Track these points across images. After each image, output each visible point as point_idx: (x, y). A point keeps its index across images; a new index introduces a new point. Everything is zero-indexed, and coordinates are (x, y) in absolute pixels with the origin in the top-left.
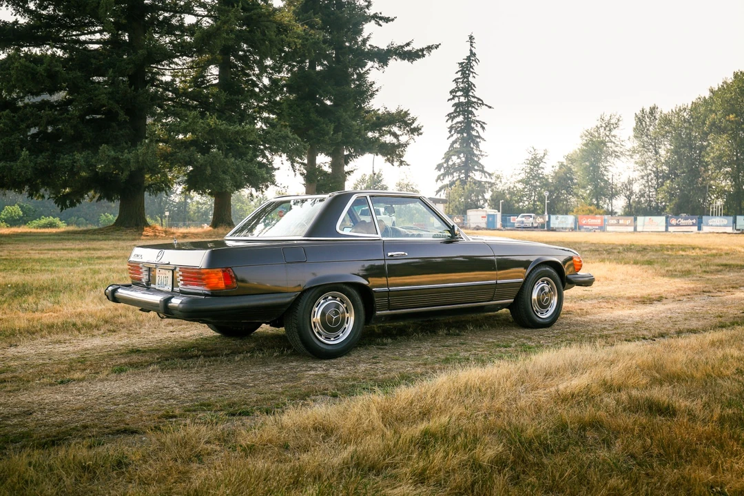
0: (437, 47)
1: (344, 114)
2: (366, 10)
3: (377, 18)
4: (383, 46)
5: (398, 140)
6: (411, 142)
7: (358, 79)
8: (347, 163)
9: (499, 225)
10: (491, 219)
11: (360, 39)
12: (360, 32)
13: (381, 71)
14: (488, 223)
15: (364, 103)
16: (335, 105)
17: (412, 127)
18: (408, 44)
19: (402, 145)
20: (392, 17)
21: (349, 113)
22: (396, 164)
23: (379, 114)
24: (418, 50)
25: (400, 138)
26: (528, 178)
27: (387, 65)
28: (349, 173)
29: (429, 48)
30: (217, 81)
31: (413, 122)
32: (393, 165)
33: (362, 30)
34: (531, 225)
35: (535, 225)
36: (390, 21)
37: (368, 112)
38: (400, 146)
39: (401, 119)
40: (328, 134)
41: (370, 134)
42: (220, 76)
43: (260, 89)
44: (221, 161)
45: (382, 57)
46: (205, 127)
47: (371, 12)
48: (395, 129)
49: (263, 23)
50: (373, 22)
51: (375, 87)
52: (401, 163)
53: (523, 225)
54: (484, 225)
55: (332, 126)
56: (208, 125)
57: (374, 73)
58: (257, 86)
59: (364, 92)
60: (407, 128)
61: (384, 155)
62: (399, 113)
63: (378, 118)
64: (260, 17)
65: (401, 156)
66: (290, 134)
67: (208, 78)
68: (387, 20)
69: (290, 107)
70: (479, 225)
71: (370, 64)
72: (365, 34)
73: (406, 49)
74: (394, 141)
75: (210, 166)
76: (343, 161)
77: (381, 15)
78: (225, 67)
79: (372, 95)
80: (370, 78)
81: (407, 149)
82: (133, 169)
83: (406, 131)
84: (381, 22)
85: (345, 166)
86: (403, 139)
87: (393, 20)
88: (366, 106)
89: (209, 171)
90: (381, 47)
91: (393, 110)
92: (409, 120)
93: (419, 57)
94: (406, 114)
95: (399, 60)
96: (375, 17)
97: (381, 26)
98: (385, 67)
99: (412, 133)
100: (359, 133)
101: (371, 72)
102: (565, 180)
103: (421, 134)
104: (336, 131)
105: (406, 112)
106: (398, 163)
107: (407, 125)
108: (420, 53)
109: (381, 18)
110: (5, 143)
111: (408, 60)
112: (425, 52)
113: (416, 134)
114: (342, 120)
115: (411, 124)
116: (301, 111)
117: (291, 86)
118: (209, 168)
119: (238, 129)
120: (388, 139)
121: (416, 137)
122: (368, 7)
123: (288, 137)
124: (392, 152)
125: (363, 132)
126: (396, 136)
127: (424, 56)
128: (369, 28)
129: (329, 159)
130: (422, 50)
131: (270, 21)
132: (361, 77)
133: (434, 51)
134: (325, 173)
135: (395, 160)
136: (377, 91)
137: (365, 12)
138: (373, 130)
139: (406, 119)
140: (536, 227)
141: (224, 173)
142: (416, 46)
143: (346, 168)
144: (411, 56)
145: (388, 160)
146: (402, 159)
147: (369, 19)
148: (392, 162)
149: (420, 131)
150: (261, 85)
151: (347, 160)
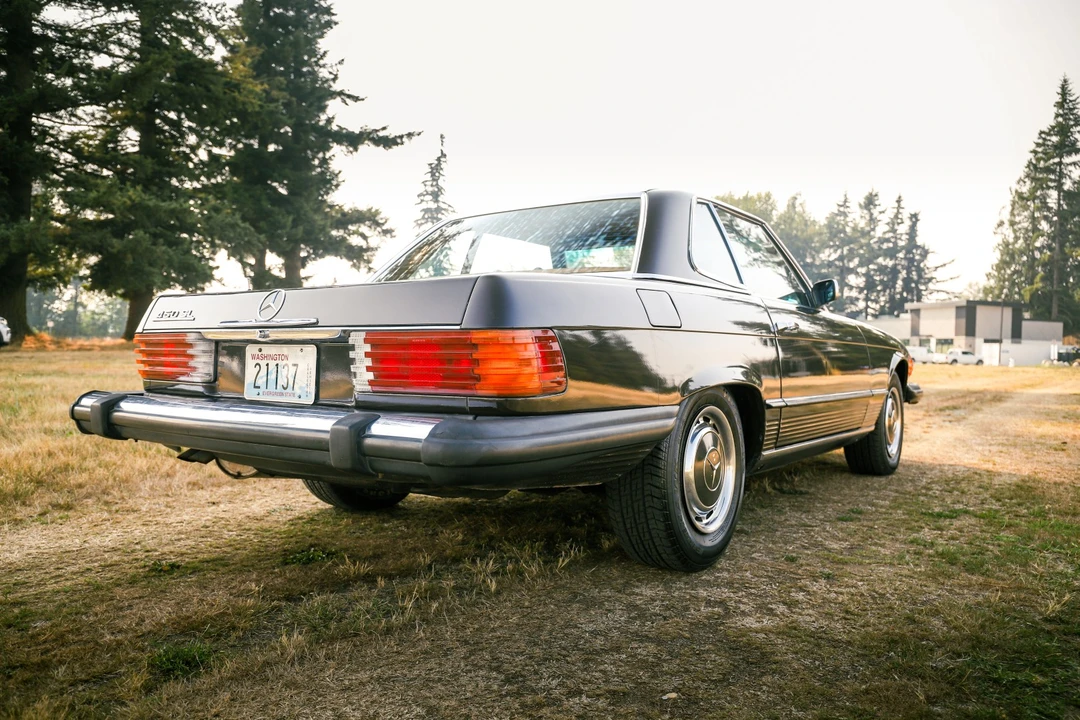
0: (419, 134)
1: (305, 205)
2: (331, 83)
4: (354, 129)
5: (367, 242)
7: (320, 166)
8: (303, 266)
11: (324, 117)
12: (323, 109)
15: (327, 194)
16: (291, 192)
17: (384, 228)
18: (384, 128)
19: (372, 249)
20: (361, 97)
21: (311, 204)
22: (363, 270)
23: (344, 211)
24: (395, 136)
25: (369, 240)
27: (356, 149)
29: (410, 135)
30: (137, 149)
31: (385, 222)
32: (359, 271)
33: (326, 107)
36: (359, 100)
37: (332, 207)
38: (368, 249)
39: (370, 218)
40: (284, 227)
41: (334, 233)
42: (141, 143)
43: (195, 164)
44: (147, 249)
45: (353, 140)
46: (125, 203)
47: (337, 87)
48: (364, 229)
50: (339, 99)
51: (340, 177)
55: (291, 218)
56: (130, 198)
58: (191, 160)
59: (327, 181)
60: (379, 229)
61: (350, 258)
62: (368, 212)
63: (344, 214)
65: (369, 262)
66: (240, 222)
67: (123, 143)
68: (356, 99)
71: (336, 148)
72: (330, 112)
73: (381, 134)
74: (363, 243)
75: (132, 254)
76: (299, 264)
77: (349, 93)
78: (148, 130)
79: (336, 187)
80: (334, 166)
81: (376, 253)
83: (376, 233)
84: (348, 100)
85: (301, 270)
86: (373, 242)
87: (363, 100)
88: (329, 199)
89: (129, 260)
90: (351, 130)
91: (362, 207)
92: (380, 219)
93: (397, 144)
94: (377, 213)
95: (372, 146)
96: (341, 93)
97: (348, 105)
98: (355, 152)
99: (384, 235)
100: (323, 229)
101: (336, 159)
103: (395, 237)
104: (295, 224)
105: (377, 211)
106: (366, 270)
107: (378, 224)
108: (399, 141)
109: (349, 96)
111: (384, 147)
112: (404, 140)
113: (389, 235)
114: (302, 212)
115: (383, 224)
116: (251, 196)
117: (233, 165)
120: (355, 241)
121: (388, 239)
122: (334, 80)
123: (238, 225)
124: (359, 257)
125: (326, 229)
126: (365, 237)
127: (402, 143)
128: (334, 107)
129: (281, 261)
130: (401, 137)
132: (324, 162)
133: (415, 139)
134: (277, 278)
135: (363, 266)
136: (342, 182)
137: (331, 86)
138: (337, 228)
142: (391, 133)
143: (303, 273)
144: (388, 142)
145: (354, 265)
146: (371, 265)
147: (334, 95)
148: (358, 268)
149: (394, 234)
150: (196, 160)
151: (304, 262)
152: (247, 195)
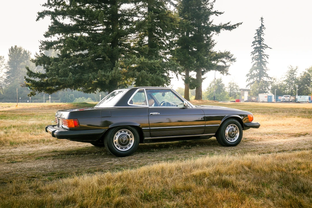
0: (241, 24)
1: (200, 54)
2: (211, 10)
3: (216, 13)
4: (218, 25)
5: (225, 64)
6: (231, 65)
7: (207, 39)
8: (203, 74)
9: (273, 100)
10: (269, 98)
11: (208, 22)
12: (208, 19)
13: (217, 35)
14: (268, 100)
16: (198, 50)
17: (232, 58)
18: (228, 23)
19: (227, 66)
20: (222, 12)
21: (202, 53)
22: (225, 74)
23: (217, 54)
24: (233, 26)
25: (226, 63)
26: (289, 79)
28: (203, 79)
29: (238, 24)
30: (147, 43)
31: (232, 56)
32: (223, 75)
33: (209, 18)
34: (288, 100)
35: (290, 100)
36: (221, 14)
37: (212, 53)
38: (226, 67)
39: (226, 55)
40: (193, 62)
41: (213, 62)
42: (149, 41)
43: (165, 45)
44: (145, 75)
45: (217, 29)
46: (139, 62)
47: (213, 10)
48: (224, 60)
49: (165, 18)
50: (214, 15)
51: (215, 42)
52: (227, 74)
53: (284, 100)
54: (266, 101)
55: (196, 59)
56: (141, 61)
57: (214, 36)
58: (164, 44)
59: (209, 44)
60: (229, 59)
61: (219, 71)
62: (225, 53)
63: (216, 55)
64: (162, 16)
65: (227, 71)
67: (144, 41)
68: (220, 13)
69: (178, 52)
70: (264, 101)
71: (212, 32)
72: (210, 20)
73: (228, 25)
74: (224, 64)
75: (141, 77)
76: (201, 74)
77: (218, 12)
78: (151, 37)
79: (213, 46)
80: (212, 39)
81: (229, 68)
82: (110, 79)
83: (229, 60)
84: (218, 14)
85: (202, 76)
86: (228, 64)
87: (223, 13)
88: (211, 50)
91: (223, 52)
92: (230, 55)
93: (234, 28)
94: (229, 53)
95: (225, 30)
96: (215, 12)
97: (218, 16)
98: (219, 33)
99: (232, 61)
100: (207, 62)
101: (213, 36)
102: (306, 80)
103: (236, 61)
104: (197, 61)
105: (229, 52)
106: (226, 74)
107: (229, 57)
108: (234, 27)
109: (218, 13)
110: (64, 70)
111: (229, 30)
112: (236, 26)
113: (233, 61)
115: (231, 57)
116: (182, 53)
117: (179, 43)
118: (140, 78)
119: (152, 62)
120: (220, 64)
121: (233, 62)
122: (211, 8)
123: (174, 64)
124: (222, 69)
125: (209, 61)
126: (224, 62)
127: (236, 28)
128: (212, 18)
129: (195, 73)
130: (235, 25)
131: (167, 17)
133: (240, 25)
134: (193, 79)
135: (224, 73)
136: (216, 43)
137: (210, 11)
138: (214, 60)
139: (229, 55)
140: (291, 101)
141: (147, 80)
142: (232, 24)
143: (203, 77)
144: (230, 28)
145: (221, 73)
146: (228, 72)
147: (212, 13)
148: (223, 74)
149: (235, 60)
150: (165, 43)
151: (203, 73)
152: (181, 53)
